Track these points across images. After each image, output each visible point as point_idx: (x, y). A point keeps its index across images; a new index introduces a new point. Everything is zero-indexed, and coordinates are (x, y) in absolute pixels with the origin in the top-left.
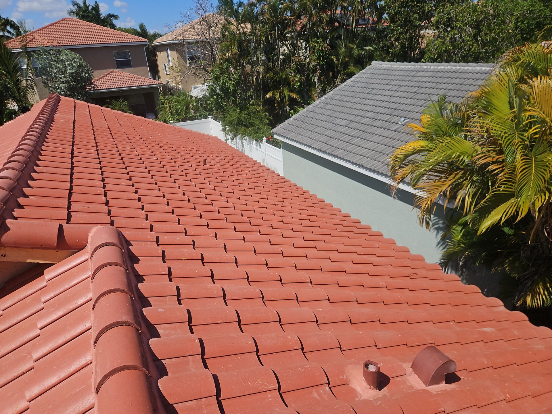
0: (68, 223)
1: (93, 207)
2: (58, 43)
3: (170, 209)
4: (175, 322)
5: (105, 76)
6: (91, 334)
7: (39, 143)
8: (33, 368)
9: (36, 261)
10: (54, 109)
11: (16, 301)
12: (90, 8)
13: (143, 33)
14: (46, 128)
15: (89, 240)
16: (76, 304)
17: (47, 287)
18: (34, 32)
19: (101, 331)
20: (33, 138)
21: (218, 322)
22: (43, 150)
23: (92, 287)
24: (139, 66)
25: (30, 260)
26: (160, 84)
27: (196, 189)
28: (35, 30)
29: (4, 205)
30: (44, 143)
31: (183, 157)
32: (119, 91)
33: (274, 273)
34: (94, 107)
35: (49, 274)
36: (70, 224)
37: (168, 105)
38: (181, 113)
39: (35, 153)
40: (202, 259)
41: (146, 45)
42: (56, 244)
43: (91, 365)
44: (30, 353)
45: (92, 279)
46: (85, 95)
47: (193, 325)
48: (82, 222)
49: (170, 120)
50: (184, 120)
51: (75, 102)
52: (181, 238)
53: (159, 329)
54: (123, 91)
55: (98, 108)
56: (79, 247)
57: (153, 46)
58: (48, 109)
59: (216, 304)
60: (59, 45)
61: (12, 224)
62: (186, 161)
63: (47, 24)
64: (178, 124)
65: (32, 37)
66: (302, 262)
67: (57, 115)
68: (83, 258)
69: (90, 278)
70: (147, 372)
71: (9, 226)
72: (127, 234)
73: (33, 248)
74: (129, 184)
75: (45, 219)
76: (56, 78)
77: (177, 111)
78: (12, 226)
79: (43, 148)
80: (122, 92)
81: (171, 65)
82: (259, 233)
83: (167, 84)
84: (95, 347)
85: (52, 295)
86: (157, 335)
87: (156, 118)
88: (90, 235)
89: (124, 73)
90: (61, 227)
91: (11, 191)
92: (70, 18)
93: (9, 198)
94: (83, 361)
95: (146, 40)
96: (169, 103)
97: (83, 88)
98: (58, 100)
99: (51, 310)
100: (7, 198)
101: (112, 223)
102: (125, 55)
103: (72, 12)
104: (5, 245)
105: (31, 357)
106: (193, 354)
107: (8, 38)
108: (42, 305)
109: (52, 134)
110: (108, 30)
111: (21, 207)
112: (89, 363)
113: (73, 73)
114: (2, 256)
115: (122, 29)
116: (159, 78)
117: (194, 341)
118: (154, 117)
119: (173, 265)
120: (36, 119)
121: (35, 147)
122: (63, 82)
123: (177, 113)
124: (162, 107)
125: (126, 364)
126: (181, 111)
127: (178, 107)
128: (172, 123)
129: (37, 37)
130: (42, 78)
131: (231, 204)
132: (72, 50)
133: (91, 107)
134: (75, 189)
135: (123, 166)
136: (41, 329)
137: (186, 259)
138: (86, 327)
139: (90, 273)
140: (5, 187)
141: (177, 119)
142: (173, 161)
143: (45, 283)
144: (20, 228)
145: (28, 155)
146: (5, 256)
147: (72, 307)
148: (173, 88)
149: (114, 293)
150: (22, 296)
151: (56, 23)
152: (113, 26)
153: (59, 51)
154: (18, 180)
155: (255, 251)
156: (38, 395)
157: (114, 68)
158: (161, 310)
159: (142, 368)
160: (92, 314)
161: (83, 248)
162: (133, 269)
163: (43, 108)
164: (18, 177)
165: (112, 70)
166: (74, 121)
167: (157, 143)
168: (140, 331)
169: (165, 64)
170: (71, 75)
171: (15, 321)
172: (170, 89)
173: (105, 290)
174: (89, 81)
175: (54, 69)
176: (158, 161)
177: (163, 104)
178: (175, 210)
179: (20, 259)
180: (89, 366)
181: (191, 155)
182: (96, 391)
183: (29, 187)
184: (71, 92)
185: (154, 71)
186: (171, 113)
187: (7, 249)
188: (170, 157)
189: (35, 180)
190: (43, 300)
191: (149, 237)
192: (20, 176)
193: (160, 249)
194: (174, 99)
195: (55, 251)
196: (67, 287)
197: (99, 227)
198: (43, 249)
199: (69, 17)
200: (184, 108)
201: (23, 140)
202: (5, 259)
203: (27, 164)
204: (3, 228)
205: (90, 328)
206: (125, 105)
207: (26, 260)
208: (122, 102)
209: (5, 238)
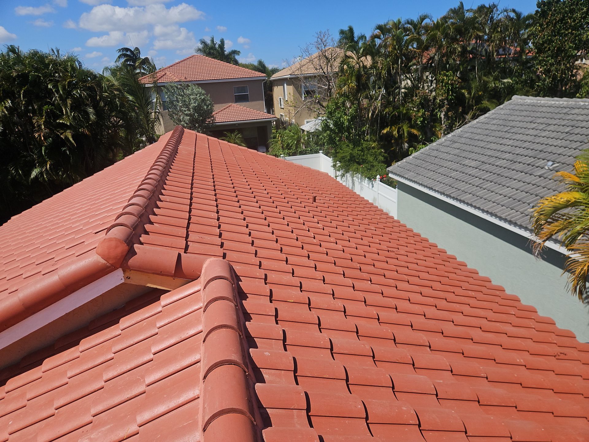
0: (185, 252)
1: (207, 238)
2: (185, 78)
3: (278, 246)
4: (281, 369)
5: (223, 110)
6: (200, 367)
7: (165, 174)
8: (145, 392)
9: (155, 286)
10: (178, 142)
11: (133, 322)
12: (217, 46)
13: (261, 68)
14: (171, 159)
15: (203, 271)
16: (187, 334)
17: (161, 313)
18: (166, 69)
19: (211, 366)
20: (160, 168)
21: (324, 376)
22: (167, 180)
23: (203, 319)
24: (256, 100)
25: (150, 284)
26: (274, 118)
27: (304, 227)
28: (166, 67)
29: (133, 231)
30: (169, 174)
31: (292, 193)
32: (235, 124)
33: (387, 330)
34: (213, 140)
35: (165, 300)
36: (187, 253)
37: (280, 138)
38: (292, 147)
39: (161, 182)
40: (309, 304)
41: (264, 80)
42: (173, 272)
43: (198, 400)
44: (143, 377)
45: (204, 311)
46: (205, 127)
47: (299, 375)
48: (198, 252)
49: (281, 154)
50: (294, 154)
51: (196, 135)
52: (288, 278)
53: (265, 373)
54: (239, 124)
55: (215, 141)
56: (193, 278)
57: (270, 81)
58: (174, 141)
59: (322, 356)
60: (186, 80)
61: (139, 249)
62: (295, 197)
63: (177, 61)
64: (288, 158)
65: (163, 73)
66: (418, 321)
67: (180, 147)
68: (196, 289)
69: (202, 310)
70: (253, 419)
71: (136, 250)
72: (237, 268)
73: (153, 273)
74: (241, 218)
75: (166, 246)
76: (181, 111)
77: (288, 145)
78: (138, 251)
79: (168, 178)
80: (237, 125)
81: (286, 99)
82: (370, 282)
83: (281, 118)
84: (204, 382)
85: (166, 321)
86: (263, 381)
87: (267, 151)
88: (205, 266)
89: (242, 107)
90: (179, 255)
91: (140, 217)
92: (198, 56)
93: (137, 225)
94: (190, 395)
95: (265, 75)
96: (281, 137)
97: (204, 121)
98: (182, 133)
99: (165, 337)
100: (136, 223)
101: (224, 256)
102: (243, 89)
103: (199, 50)
104: (131, 268)
105: (144, 381)
106: (298, 408)
107: (144, 74)
108: (157, 330)
109: (175, 166)
110: (232, 66)
111: (147, 233)
112: (197, 397)
113: (196, 106)
114: (127, 278)
115: (243, 64)
116: (273, 111)
117: (300, 393)
118: (265, 150)
119: (282, 307)
120: (163, 150)
121: (161, 177)
122: (187, 115)
123: (289, 147)
124: (274, 141)
125: (234, 407)
126: (292, 145)
127: (290, 141)
128: (282, 157)
129: (168, 73)
130: (169, 111)
131: (341, 246)
132: (198, 85)
133: (211, 140)
134: (193, 219)
135: (236, 199)
136: (154, 355)
137: (293, 301)
138: (195, 360)
139: (201, 305)
140: (136, 214)
141: (287, 153)
142: (283, 196)
143: (160, 309)
144: (146, 253)
145: (156, 184)
146: (129, 278)
147: (184, 336)
148: (286, 122)
149: (224, 329)
150: (139, 319)
151: (185, 60)
152: (236, 63)
153: (188, 87)
154: (146, 207)
155: (365, 302)
156: (148, 422)
157: (232, 102)
158: (267, 354)
159: (249, 414)
160: (202, 347)
161: (196, 278)
162: (242, 305)
163: (169, 140)
164: (146, 204)
165: (230, 104)
166: (195, 153)
167: (268, 177)
168: (247, 374)
169: (280, 98)
170: (195, 108)
171: (132, 342)
172: (283, 123)
173: (216, 324)
174: (209, 113)
175: (180, 102)
176: (269, 196)
177: (275, 138)
178: (283, 247)
179: (142, 283)
180: (196, 400)
181: (300, 191)
182: (203, 429)
183: (155, 214)
184: (192, 125)
185: (270, 105)
186: (282, 147)
187: (132, 271)
188: (280, 193)
189: (159, 208)
190: (158, 325)
191: (258, 274)
192: (148, 204)
193: (268, 287)
194: (286, 133)
195: (172, 278)
196: (180, 315)
197: (213, 259)
198: (163, 275)
199: (196, 54)
200: (295, 142)
201: (151, 169)
202: (128, 281)
203: (154, 193)
204: (131, 252)
205: (199, 361)
206: (239, 137)
207: (147, 284)
208: (236, 135)
209: (132, 261)
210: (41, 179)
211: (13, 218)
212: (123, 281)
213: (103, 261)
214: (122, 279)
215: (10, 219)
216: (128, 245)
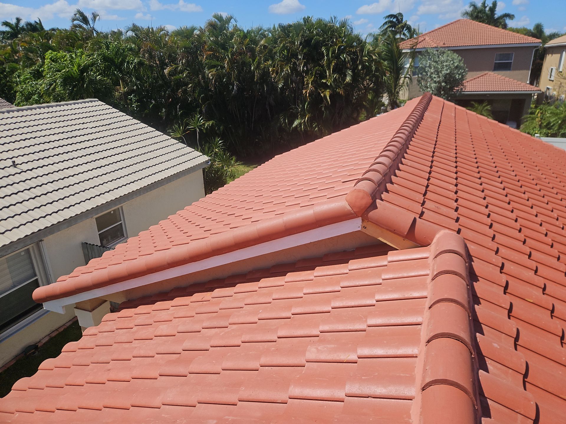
0: (419, 218)
1: (444, 210)
2: (444, 44)
3: (521, 236)
4: (509, 367)
5: (476, 78)
6: (420, 330)
7: (409, 138)
8: (365, 331)
9: (385, 241)
10: (425, 109)
11: (360, 267)
12: (487, 9)
13: (538, 32)
14: (417, 124)
15: (435, 240)
16: (411, 294)
17: (386, 267)
18: (426, 34)
19: (437, 334)
20: (406, 133)
21: (561, 396)
22: (410, 145)
23: (430, 287)
24: (519, 69)
25: (382, 239)
26: (538, 90)
27: (557, 223)
28: (426, 32)
29: (378, 187)
30: (413, 139)
31: (547, 181)
32: (485, 95)
34: (460, 110)
35: (392, 256)
36: (421, 219)
37: (539, 115)
38: (553, 127)
39: (405, 146)
40: (552, 312)
41: (535, 47)
42: (406, 233)
43: (415, 358)
44: (366, 317)
45: (433, 280)
46: (451, 96)
47: (528, 381)
48: (432, 221)
49: (536, 133)
50: (554, 135)
51: (444, 103)
52: (529, 275)
53: (490, 364)
54: (490, 95)
55: (463, 111)
56: (423, 244)
57: (544, 48)
58: (421, 107)
59: (560, 373)
60: (444, 46)
61: (380, 204)
62: (551, 185)
64: (545, 139)
65: (423, 39)
67: (426, 114)
68: (425, 255)
69: (431, 277)
70: (476, 403)
71: (377, 205)
72: (472, 247)
73: (387, 230)
74: (481, 196)
75: (403, 208)
76: (431, 77)
77: (549, 123)
78: (380, 206)
79: (411, 143)
80: (488, 95)
81: (561, 70)
83: (546, 92)
84: (426, 345)
85: (391, 276)
86: (486, 370)
87: (518, 127)
88: (437, 236)
89: (499, 76)
90: (415, 220)
91: (384, 176)
92: (463, 20)
93: (381, 182)
94: (409, 351)
95: (540, 41)
96: (541, 113)
97: (452, 89)
98: (430, 99)
99: (389, 289)
100: (381, 181)
101: (459, 232)
102: (508, 57)
103: (467, 13)
104: (370, 220)
105: (366, 321)
106: (524, 415)
107: (403, 39)
108: (381, 281)
109: (420, 131)
110: (500, 30)
111: (387, 191)
112: (415, 356)
113: (447, 74)
114: (364, 227)
115: (513, 29)
116: (538, 83)
117: (530, 401)
118: (515, 126)
119: (517, 303)
120: (410, 116)
121: (406, 141)
122: (435, 82)
123: (548, 126)
124: (530, 117)
125: (459, 382)
126: (554, 124)
127: (552, 120)
128: (537, 136)
129: (427, 38)
130: (418, 76)
132: (455, 51)
133: (458, 109)
134: (431, 187)
135: (478, 175)
136: (377, 301)
137: (532, 301)
138: (417, 321)
139: (430, 272)
140: (382, 172)
141: (545, 133)
142: (534, 182)
143: (385, 263)
144: (385, 209)
145: (400, 147)
146: (365, 228)
147: (407, 295)
148: (551, 97)
149: (454, 304)
150: (366, 266)
151: (449, 25)
152: (505, 27)
153: (444, 53)
154: (390, 168)
156: (366, 357)
157: (489, 70)
158: (496, 345)
159: (472, 396)
160: (427, 313)
161: (425, 245)
162: (473, 287)
163: (417, 105)
164: (391, 165)
165: (486, 72)
166: (440, 121)
167: (519, 157)
168: (473, 356)
169: (552, 69)
170: (445, 76)
171: (357, 284)
172: (547, 97)
173: (446, 296)
174: (459, 82)
175: (433, 68)
176: (517, 178)
177: (532, 113)
178: (528, 240)
179: (374, 235)
180: (413, 358)
181: (558, 180)
182: (423, 388)
183: (396, 175)
184: (439, 92)
185: (535, 76)
186: (540, 126)
187: (369, 223)
188: (532, 177)
189: (400, 170)
190: (384, 277)
191: (494, 260)
192: (392, 165)
193: (503, 278)
194: (550, 109)
195: (402, 239)
196: (405, 275)
197: (447, 231)
198: (395, 233)
199: (462, 18)
200: (560, 122)
201: (397, 133)
202: (364, 230)
203: (398, 155)
204: (373, 206)
205: (420, 323)
206: (487, 109)
207: (379, 237)
208: (485, 107)
209: (372, 214)
210: (299, 129)
211: (276, 156)
212: (360, 229)
213: (349, 208)
214: (359, 227)
215: (274, 157)
216: (372, 199)
